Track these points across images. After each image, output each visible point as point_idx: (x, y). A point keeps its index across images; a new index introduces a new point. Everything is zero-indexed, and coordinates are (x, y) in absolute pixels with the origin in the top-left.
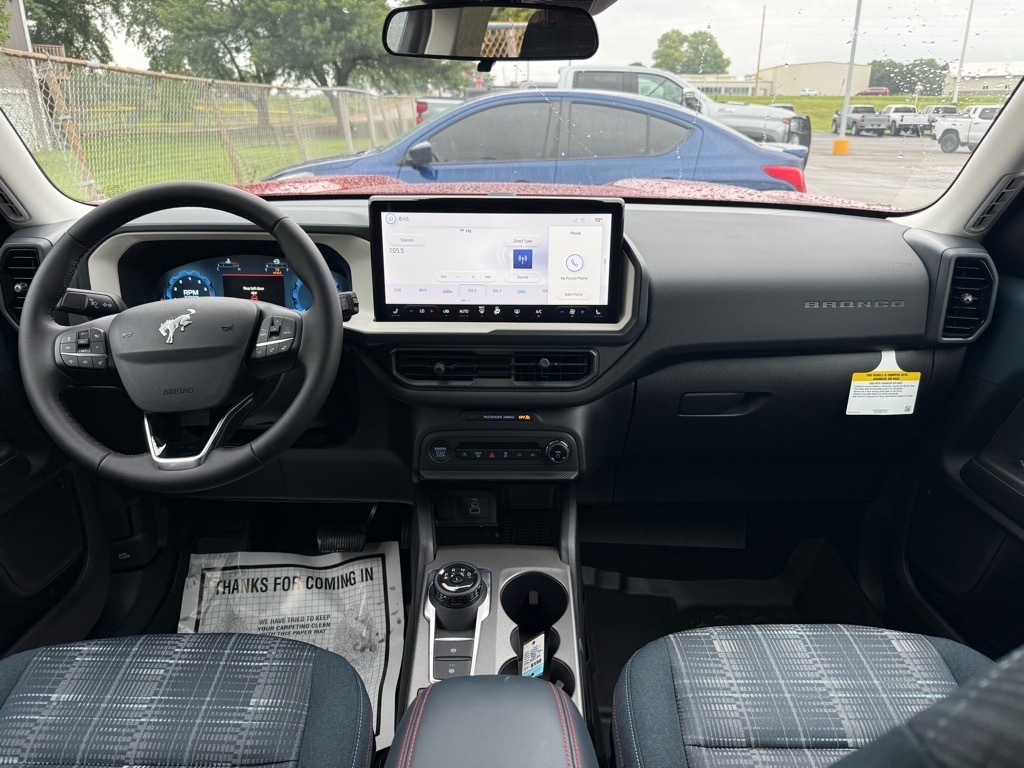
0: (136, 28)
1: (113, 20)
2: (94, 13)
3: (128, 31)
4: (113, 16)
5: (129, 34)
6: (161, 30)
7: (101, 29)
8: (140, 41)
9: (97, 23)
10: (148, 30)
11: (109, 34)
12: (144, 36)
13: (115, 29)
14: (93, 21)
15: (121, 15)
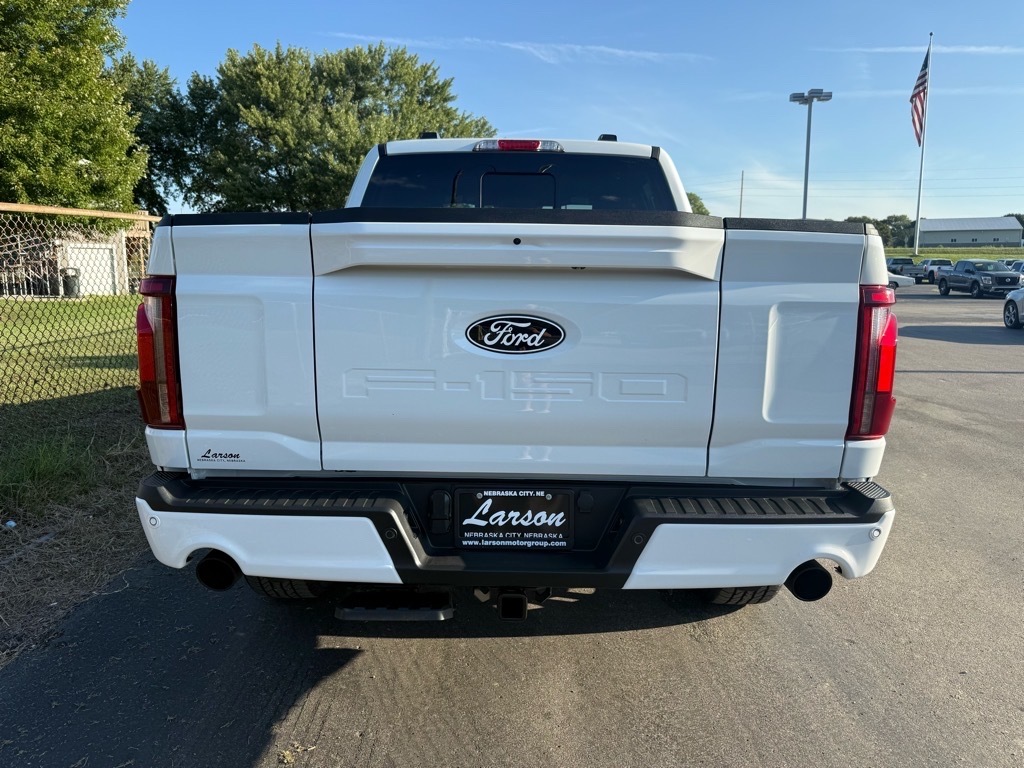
0: (194, 195)
1: (174, 188)
2: (158, 183)
3: (186, 196)
4: (174, 184)
5: (186, 198)
6: (214, 196)
7: (162, 195)
8: (195, 204)
9: (160, 190)
10: (203, 196)
11: (170, 200)
12: (199, 198)
13: (175, 194)
14: (158, 188)
15: (181, 186)
